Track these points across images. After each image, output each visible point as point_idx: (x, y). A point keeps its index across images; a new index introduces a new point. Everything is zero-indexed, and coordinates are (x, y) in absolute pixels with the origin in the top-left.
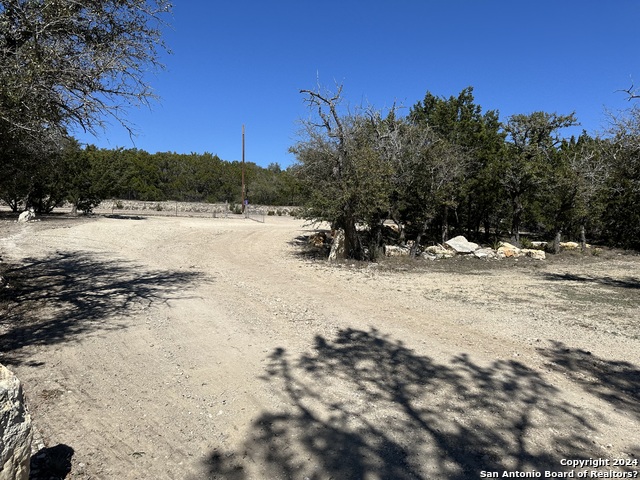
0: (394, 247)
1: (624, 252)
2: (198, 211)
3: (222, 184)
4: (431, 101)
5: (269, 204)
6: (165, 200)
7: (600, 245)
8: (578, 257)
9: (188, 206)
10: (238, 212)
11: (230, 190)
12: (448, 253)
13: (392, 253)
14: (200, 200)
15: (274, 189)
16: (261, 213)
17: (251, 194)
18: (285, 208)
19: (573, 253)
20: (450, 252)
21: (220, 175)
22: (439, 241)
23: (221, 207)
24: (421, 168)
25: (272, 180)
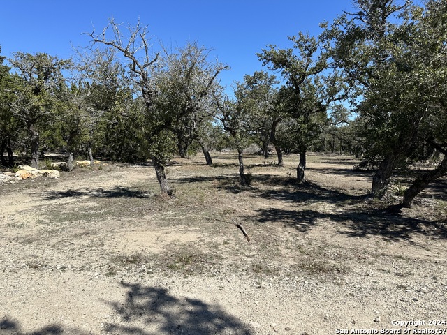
1: (121, 164)
7: (107, 161)
8: (87, 173)
19: (84, 169)
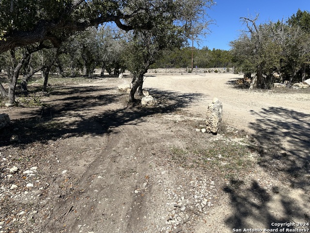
0: (278, 84)
2: (172, 72)
3: (182, 59)
4: (300, 14)
5: (204, 67)
6: (157, 68)
9: (168, 70)
10: (190, 72)
11: (185, 61)
12: (305, 86)
13: (278, 86)
14: (172, 67)
15: (207, 59)
16: (200, 72)
17: (196, 63)
18: (212, 69)
20: (306, 85)
21: (181, 55)
22: (300, 80)
23: (183, 70)
24: (295, 47)
25: (206, 55)
